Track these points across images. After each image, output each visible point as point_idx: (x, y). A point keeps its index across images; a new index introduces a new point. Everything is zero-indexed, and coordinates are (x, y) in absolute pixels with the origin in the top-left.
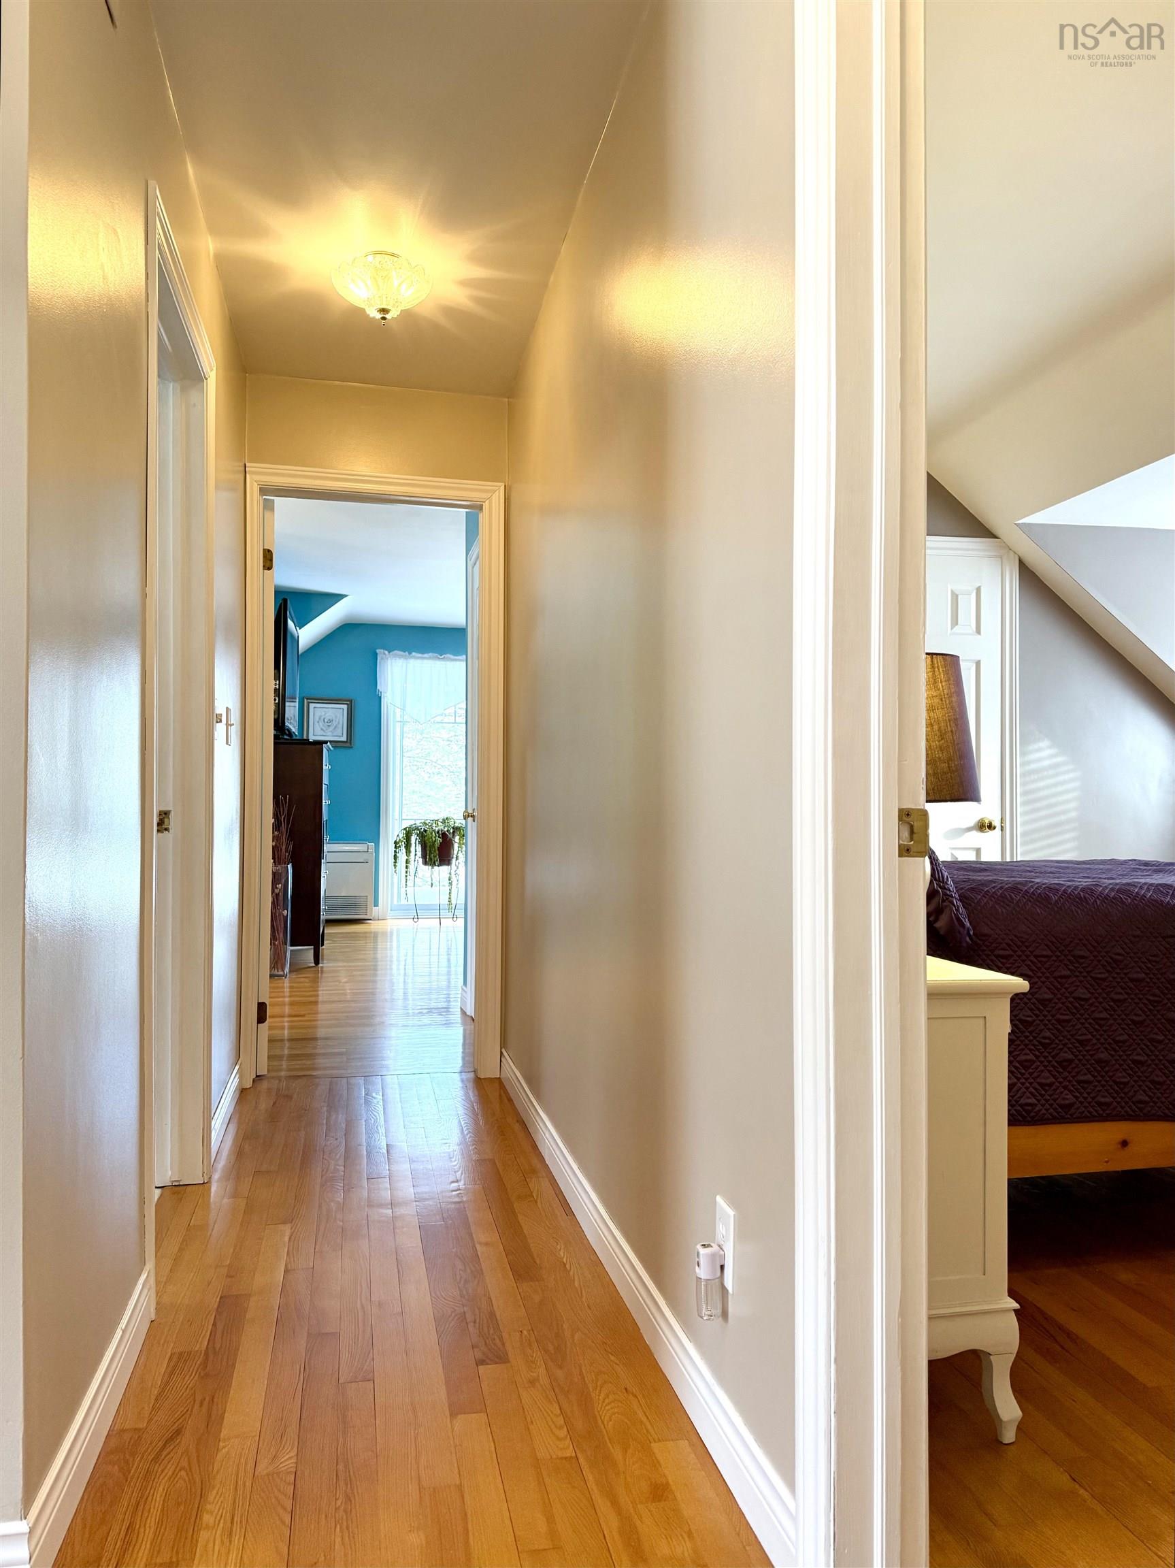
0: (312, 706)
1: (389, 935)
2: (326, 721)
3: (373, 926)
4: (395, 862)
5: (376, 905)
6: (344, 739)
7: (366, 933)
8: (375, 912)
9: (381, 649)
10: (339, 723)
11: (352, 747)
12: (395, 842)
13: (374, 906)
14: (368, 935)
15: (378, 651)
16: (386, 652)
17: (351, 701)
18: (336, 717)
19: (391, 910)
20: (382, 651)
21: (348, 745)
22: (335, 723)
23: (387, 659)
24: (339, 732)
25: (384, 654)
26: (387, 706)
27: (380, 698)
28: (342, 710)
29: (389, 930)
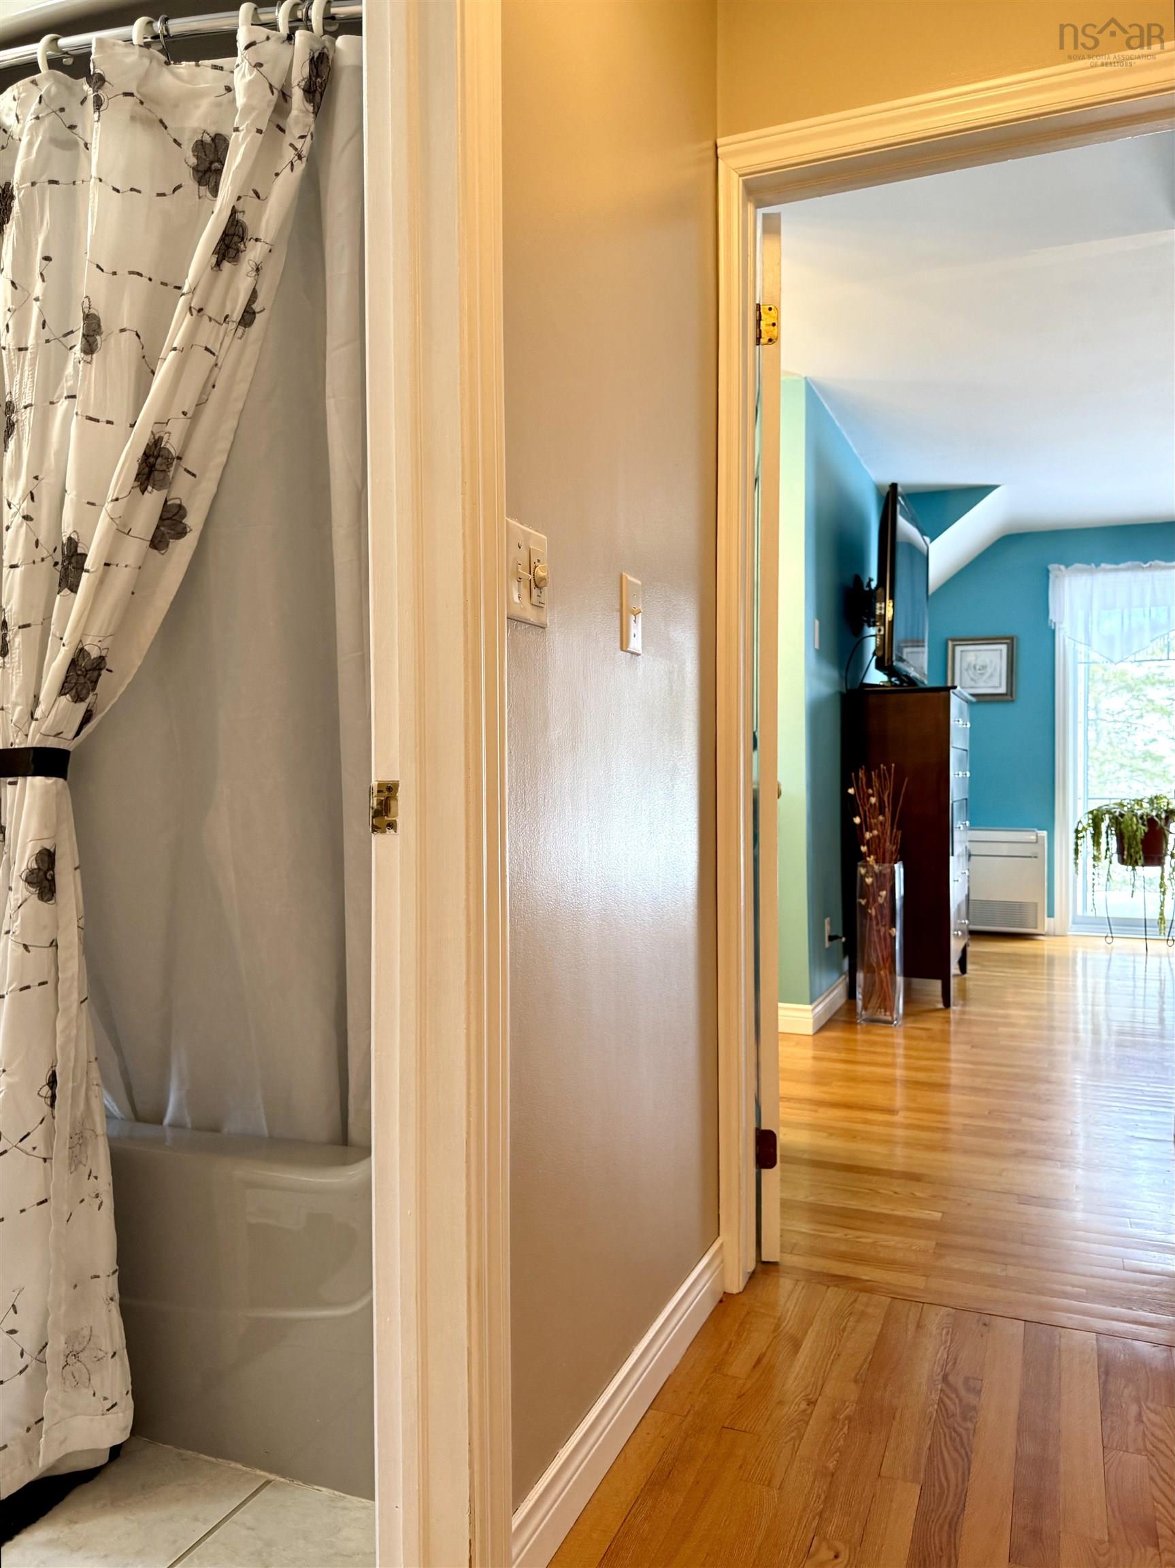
0: (958, 649)
1: (1071, 962)
2: (977, 668)
3: (1044, 946)
4: (1077, 858)
5: (1051, 915)
6: (1003, 690)
7: (1036, 956)
8: (1048, 924)
9: (1055, 563)
10: (995, 669)
11: (1012, 701)
12: (1077, 831)
13: (1049, 916)
14: (1039, 960)
15: (1051, 567)
16: (1062, 567)
17: (1012, 639)
18: (991, 662)
19: (1074, 923)
20: (1056, 566)
21: (1009, 698)
22: (989, 671)
23: (1064, 576)
24: (995, 682)
25: (1060, 570)
26: (1064, 641)
27: (1054, 632)
28: (999, 652)
29: (1071, 955)
